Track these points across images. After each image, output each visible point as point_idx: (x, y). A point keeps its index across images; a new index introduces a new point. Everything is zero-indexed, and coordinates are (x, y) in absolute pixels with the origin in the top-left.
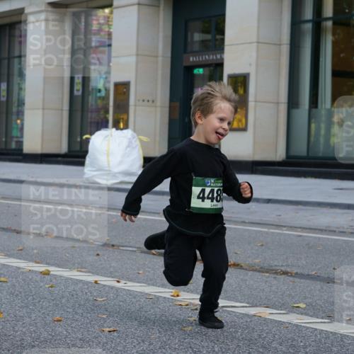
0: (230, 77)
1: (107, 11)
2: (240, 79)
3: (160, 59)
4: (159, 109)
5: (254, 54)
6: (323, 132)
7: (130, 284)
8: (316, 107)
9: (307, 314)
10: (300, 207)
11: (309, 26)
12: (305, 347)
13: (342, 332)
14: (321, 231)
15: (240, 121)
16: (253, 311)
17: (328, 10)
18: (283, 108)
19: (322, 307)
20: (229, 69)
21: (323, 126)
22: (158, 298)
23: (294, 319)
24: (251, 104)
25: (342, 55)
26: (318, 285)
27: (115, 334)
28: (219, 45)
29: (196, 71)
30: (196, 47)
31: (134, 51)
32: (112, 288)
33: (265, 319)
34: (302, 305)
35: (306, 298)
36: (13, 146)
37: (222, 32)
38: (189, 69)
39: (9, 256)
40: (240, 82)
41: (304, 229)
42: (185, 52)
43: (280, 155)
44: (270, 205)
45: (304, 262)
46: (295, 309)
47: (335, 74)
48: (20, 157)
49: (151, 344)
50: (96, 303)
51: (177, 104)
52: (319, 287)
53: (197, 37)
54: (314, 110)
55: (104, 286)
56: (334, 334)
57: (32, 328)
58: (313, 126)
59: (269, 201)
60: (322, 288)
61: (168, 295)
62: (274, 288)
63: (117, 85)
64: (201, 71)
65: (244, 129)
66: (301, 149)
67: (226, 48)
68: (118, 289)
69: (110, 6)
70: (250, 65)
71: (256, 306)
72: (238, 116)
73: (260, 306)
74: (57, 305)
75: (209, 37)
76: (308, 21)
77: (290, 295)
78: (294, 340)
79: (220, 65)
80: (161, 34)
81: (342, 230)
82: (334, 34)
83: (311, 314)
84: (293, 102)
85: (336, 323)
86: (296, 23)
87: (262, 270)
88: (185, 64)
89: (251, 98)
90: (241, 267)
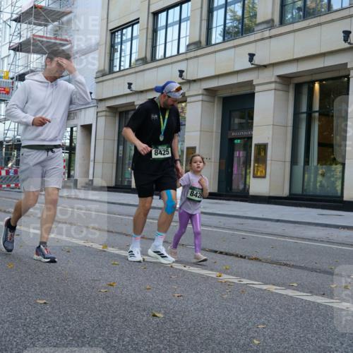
0: (256, 145)
1: (183, 104)
2: (262, 147)
3: (214, 134)
4: (213, 164)
5: (271, 132)
6: (312, 180)
7: (191, 268)
8: (308, 165)
9: (298, 290)
10: (297, 225)
11: (304, 116)
12: (295, 310)
13: (319, 301)
14: (309, 240)
15: (262, 172)
16: (265, 287)
17: (316, 107)
18: (288, 165)
19: (307, 286)
20: (255, 141)
21: (312, 176)
22: (208, 277)
23: (290, 293)
24: (268, 162)
25: (325, 133)
26: (306, 273)
27: (181, 298)
28: (250, 126)
29: (236, 141)
30: (236, 127)
31: (199, 128)
32: (181, 270)
33: (272, 292)
34: (295, 285)
35: (297, 280)
36: (126, 183)
37: (252, 119)
38: (232, 140)
39: (121, 249)
40: (262, 148)
41: (298, 238)
42: (230, 130)
43: (286, 193)
44: (278, 223)
45: (298, 259)
46: (290, 287)
47: (320, 145)
48: (130, 190)
49: (202, 305)
50: (171, 279)
51: (224, 161)
52: (306, 274)
53: (237, 121)
54: (307, 166)
55: (176, 269)
56: (314, 302)
57: (132, 293)
58: (306, 176)
59: (278, 221)
61: (214, 276)
62: (279, 273)
63: (188, 149)
64: (239, 141)
65: (264, 177)
66: (298, 190)
67: (254, 128)
68: (184, 271)
69: (185, 101)
70: (268, 138)
71: (267, 284)
72: (260, 169)
73: (269, 284)
74: (148, 279)
75: (243, 121)
76: (304, 113)
77: (288, 278)
78: (288, 305)
79: (250, 138)
80: (215, 119)
81: (322, 240)
82: (319, 121)
83: (300, 290)
84: (294, 161)
85: (315, 296)
86: (297, 114)
87: (272, 262)
88: (229, 137)
89: (269, 158)
90: (260, 260)
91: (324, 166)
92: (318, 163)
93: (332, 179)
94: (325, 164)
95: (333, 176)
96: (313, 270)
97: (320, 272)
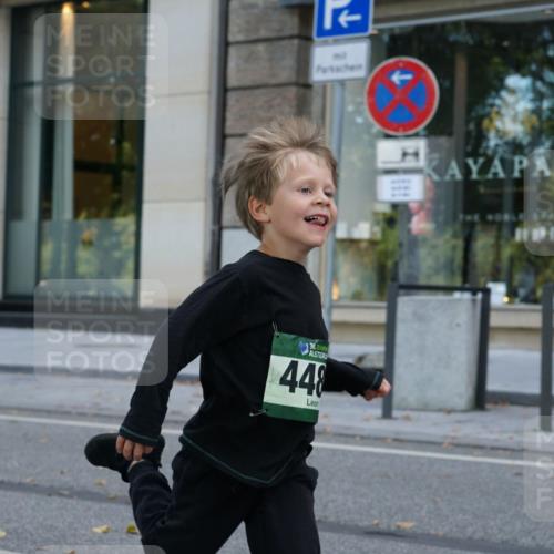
6: (64, 257)
8: (51, 217)
14: (49, 413)
19: (32, 535)
21: (64, 246)
25: (94, 137)
26: (33, 499)
35: (8, 521)
41: (21, 410)
45: (16, 464)
47: (80, 166)
52: (33, 502)
54: (47, 224)
58: (47, 251)
60: (38, 504)
81: (80, 411)
83: (12, 546)
84: (13, 210)
86: (17, 86)
91: (95, 222)
92: (76, 214)
93: (117, 254)
94: (97, 216)
95: (118, 246)
96: (52, 492)
97: (70, 496)
